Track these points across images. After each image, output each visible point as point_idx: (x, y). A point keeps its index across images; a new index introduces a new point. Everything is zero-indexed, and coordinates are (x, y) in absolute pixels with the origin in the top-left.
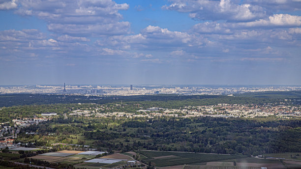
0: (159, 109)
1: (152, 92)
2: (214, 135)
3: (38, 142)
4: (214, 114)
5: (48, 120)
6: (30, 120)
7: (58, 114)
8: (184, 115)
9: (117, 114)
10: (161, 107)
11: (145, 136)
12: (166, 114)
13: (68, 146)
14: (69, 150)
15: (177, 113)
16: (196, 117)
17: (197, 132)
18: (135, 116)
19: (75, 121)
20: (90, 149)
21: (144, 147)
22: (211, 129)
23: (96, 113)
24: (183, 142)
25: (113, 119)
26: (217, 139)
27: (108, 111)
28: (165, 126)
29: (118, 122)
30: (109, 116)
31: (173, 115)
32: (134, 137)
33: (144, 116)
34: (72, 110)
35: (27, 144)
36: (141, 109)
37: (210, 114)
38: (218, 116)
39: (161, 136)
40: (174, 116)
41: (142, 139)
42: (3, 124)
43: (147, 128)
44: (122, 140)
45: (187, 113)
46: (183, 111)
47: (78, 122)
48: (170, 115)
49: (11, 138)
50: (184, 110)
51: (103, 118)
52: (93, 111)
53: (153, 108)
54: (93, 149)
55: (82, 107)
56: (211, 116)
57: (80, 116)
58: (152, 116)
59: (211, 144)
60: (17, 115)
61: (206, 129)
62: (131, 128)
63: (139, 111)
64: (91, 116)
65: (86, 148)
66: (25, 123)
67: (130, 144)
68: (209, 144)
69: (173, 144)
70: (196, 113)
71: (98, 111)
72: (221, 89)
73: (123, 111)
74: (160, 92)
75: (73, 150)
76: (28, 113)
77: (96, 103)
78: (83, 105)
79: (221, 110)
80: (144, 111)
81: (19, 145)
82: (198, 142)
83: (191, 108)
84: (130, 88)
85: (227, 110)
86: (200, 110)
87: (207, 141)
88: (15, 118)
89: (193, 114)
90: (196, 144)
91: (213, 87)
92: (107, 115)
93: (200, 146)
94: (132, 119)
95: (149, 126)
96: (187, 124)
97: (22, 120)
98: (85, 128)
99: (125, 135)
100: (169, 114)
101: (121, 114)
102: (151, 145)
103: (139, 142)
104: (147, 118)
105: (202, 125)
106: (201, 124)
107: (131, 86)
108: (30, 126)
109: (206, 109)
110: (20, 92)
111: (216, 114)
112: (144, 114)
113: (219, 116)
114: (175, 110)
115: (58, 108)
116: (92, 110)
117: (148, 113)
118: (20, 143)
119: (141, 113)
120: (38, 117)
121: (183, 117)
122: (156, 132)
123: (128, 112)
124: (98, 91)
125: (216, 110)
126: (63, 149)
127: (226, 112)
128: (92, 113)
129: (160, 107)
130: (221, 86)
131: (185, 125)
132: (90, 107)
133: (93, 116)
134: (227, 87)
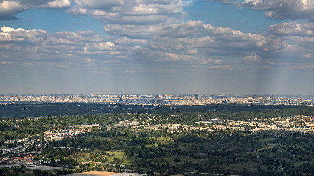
0: (222, 121)
1: (219, 102)
2: (288, 153)
3: (64, 160)
4: (289, 127)
5: (86, 133)
6: (64, 132)
7: (100, 125)
8: (252, 128)
9: (171, 126)
10: (226, 118)
11: (200, 154)
12: (231, 126)
13: (100, 166)
14: (99, 171)
15: (244, 126)
16: (267, 131)
17: (266, 151)
18: (193, 128)
19: (119, 134)
20: (126, 170)
21: (196, 169)
22: (285, 146)
23: (146, 124)
24: (247, 163)
25: (165, 132)
26: (292, 159)
27: (160, 122)
28: (227, 141)
29: (171, 135)
30: (161, 129)
31: (238, 128)
32: (187, 154)
33: (204, 129)
34: (118, 120)
35: (49, 162)
36: (201, 120)
37: (285, 127)
38: (294, 130)
39: (220, 154)
40: (241, 129)
41: (196, 157)
42: (31, 136)
43: (205, 144)
44: (170, 159)
45: (257, 125)
46: (252, 124)
47: (122, 135)
48: (236, 128)
49: (33, 154)
50: (253, 122)
51: (153, 131)
52: (144, 122)
53: (217, 119)
54: (129, 171)
55: (130, 118)
56: (286, 130)
57: (126, 127)
58: (213, 129)
59: (283, 166)
60: (51, 126)
61: (279, 146)
62: (185, 144)
63: (199, 122)
64: (138, 128)
65: (122, 168)
66: (58, 135)
67: (178, 165)
68: (280, 167)
69: (234, 165)
70: (267, 126)
71: (149, 122)
72: (301, 99)
73: (178, 123)
74: (228, 102)
75: (105, 170)
76: (65, 124)
77: (149, 113)
78: (133, 115)
79: (299, 122)
80: (204, 123)
81: (39, 162)
82: (267, 163)
83: (263, 120)
84: (195, 98)
85: (306, 123)
86: (273, 122)
87: (278, 161)
88: (47, 130)
89: (264, 127)
90: (264, 166)
91: (290, 97)
92: (158, 126)
93: (269, 169)
94: (188, 132)
95: (208, 141)
96: (255, 139)
97: (55, 132)
98: (128, 143)
99: (175, 152)
100: (235, 126)
101: (176, 126)
102: (206, 165)
103: (190, 162)
104: (206, 131)
105: (274, 142)
106: (272, 139)
107: (196, 95)
108: (63, 139)
109: (280, 122)
110: (71, 101)
111: (293, 127)
112: (204, 127)
113: (296, 130)
114: (242, 122)
115: (102, 118)
116: (142, 121)
117: (209, 125)
118: (41, 160)
119: (201, 125)
120: (76, 129)
121: (251, 130)
122: (215, 149)
123: (185, 123)
124: (158, 101)
125: (292, 123)
126: (93, 170)
127: (304, 125)
128: (141, 124)
129: (224, 118)
130: (300, 96)
131: (252, 140)
132: (141, 117)
133: (142, 128)
134: (308, 97)
